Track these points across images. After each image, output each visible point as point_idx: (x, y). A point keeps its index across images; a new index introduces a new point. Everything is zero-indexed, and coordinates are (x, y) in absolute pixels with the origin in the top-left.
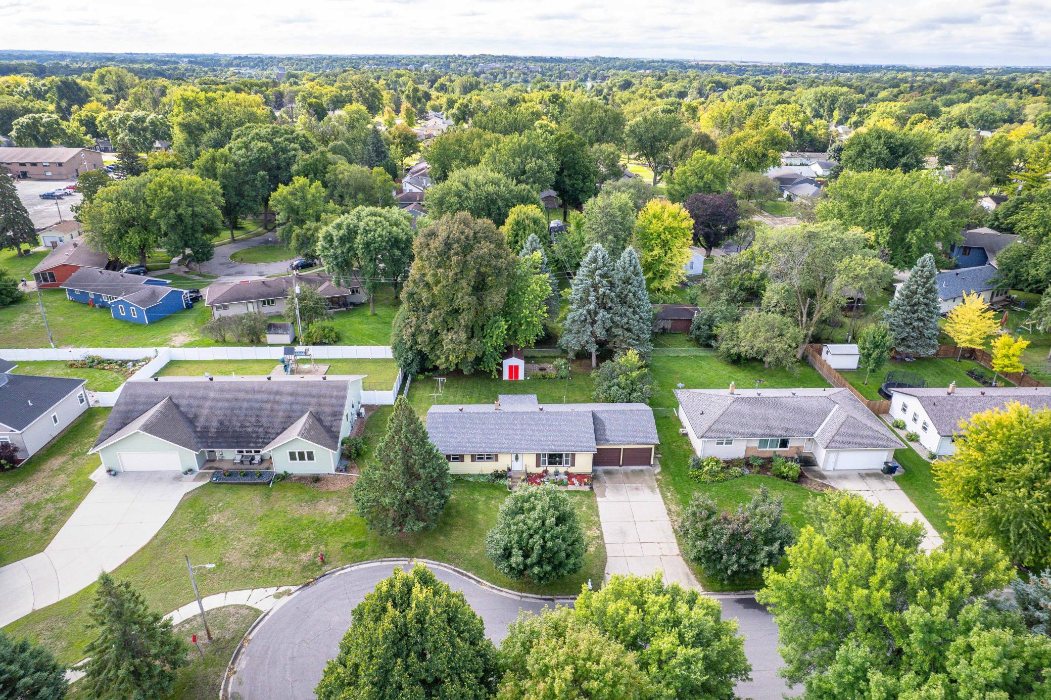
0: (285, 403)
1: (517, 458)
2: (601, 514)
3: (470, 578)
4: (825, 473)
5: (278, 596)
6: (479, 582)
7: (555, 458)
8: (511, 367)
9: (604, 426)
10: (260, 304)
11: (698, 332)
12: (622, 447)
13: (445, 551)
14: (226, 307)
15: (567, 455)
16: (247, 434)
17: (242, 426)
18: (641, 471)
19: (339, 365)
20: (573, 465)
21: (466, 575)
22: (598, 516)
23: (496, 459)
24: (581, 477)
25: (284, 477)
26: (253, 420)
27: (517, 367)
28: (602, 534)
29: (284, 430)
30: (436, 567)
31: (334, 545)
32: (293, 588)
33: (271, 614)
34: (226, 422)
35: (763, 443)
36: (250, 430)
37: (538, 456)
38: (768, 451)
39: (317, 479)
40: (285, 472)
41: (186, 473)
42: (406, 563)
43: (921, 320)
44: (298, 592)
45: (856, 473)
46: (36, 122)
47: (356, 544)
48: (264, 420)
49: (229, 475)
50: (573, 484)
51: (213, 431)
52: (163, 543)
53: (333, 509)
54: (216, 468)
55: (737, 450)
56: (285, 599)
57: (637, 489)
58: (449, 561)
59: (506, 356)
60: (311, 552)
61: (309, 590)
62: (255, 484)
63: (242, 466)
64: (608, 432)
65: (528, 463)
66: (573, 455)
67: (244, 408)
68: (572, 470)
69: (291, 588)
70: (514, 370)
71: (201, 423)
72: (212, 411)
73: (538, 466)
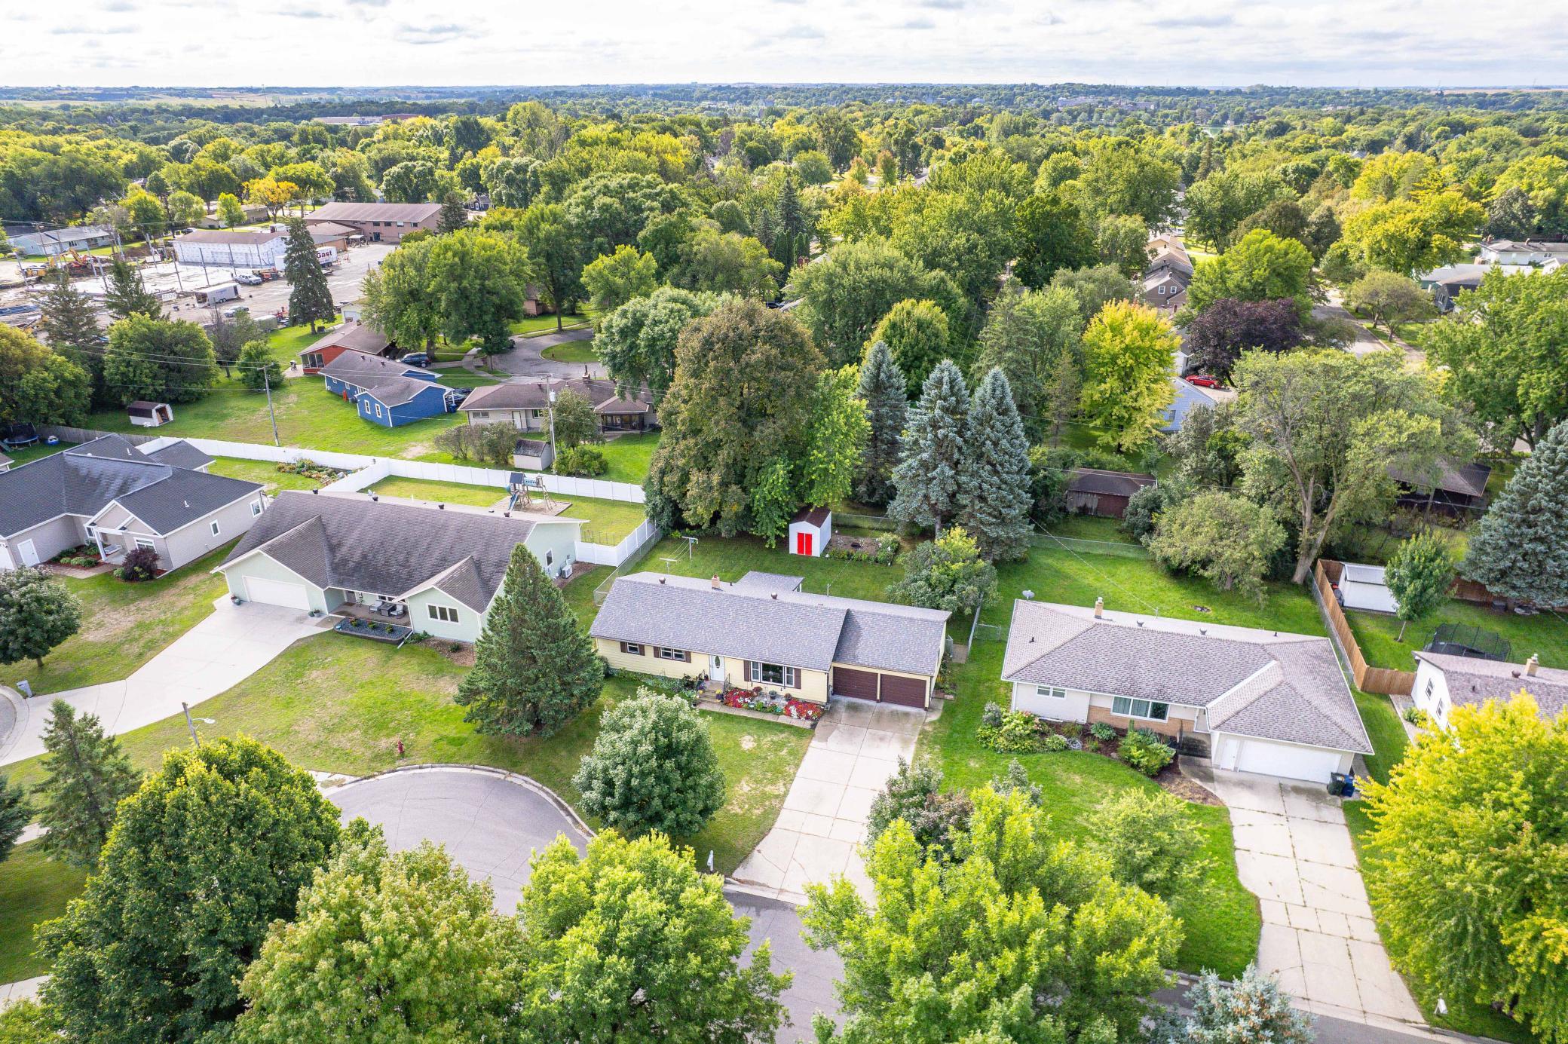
1: (718, 663)
2: (803, 765)
3: (569, 814)
4: (1215, 771)
5: (326, 784)
6: (576, 822)
7: (773, 672)
8: (800, 536)
9: (859, 636)
10: (530, 414)
11: (1133, 519)
12: (879, 672)
13: (558, 771)
14: (485, 414)
15: (789, 670)
16: (389, 574)
18: (907, 714)
19: (584, 505)
20: (798, 686)
21: (566, 810)
22: (797, 766)
23: (689, 660)
24: (803, 706)
25: (423, 639)
26: (401, 558)
27: (809, 537)
28: (785, 795)
29: (432, 576)
30: (536, 790)
31: (428, 735)
32: (349, 779)
34: (370, 556)
35: (1121, 704)
36: (393, 569)
37: (747, 664)
39: (457, 648)
40: (425, 633)
41: (312, 615)
42: (502, 777)
44: (351, 785)
45: (1276, 782)
46: (408, 170)
47: (454, 739)
48: (413, 560)
49: (357, 625)
50: (789, 714)
51: (352, 564)
52: (243, 694)
54: (349, 614)
55: (1073, 708)
57: (882, 739)
58: (554, 787)
62: (382, 641)
63: (379, 617)
64: (861, 644)
65: (732, 672)
66: (798, 671)
67: (395, 543)
68: (795, 693)
69: (347, 777)
70: (805, 540)
71: (342, 553)
72: (360, 540)
73: (747, 679)
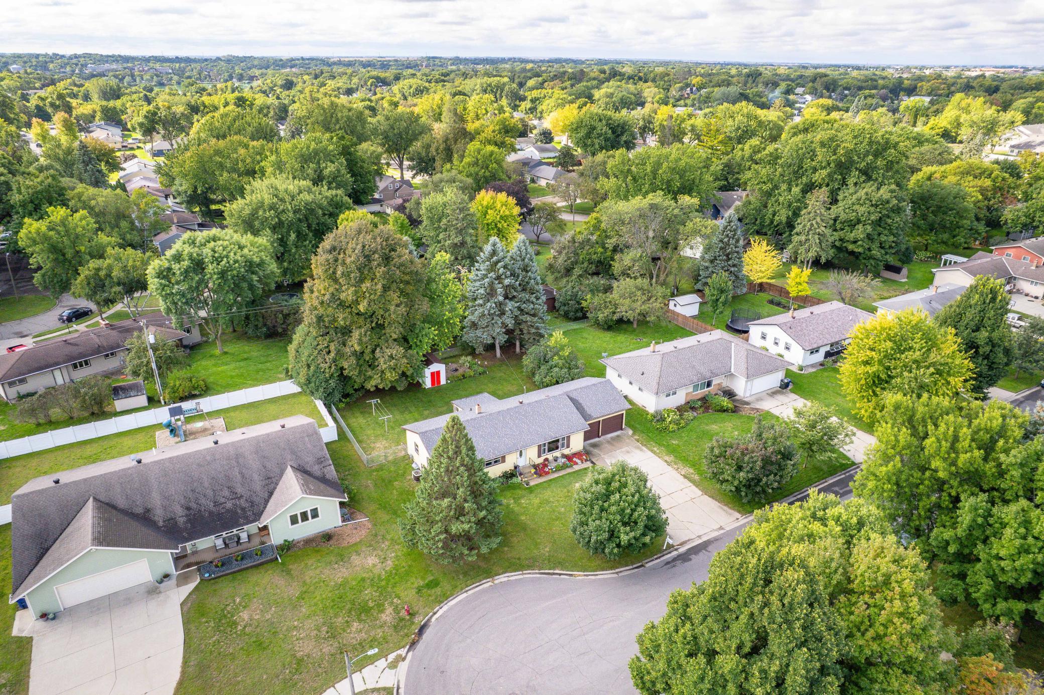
0: (254, 464)
1: (521, 455)
3: (560, 574)
4: (746, 399)
5: (393, 665)
6: (571, 575)
7: (553, 445)
8: (432, 374)
9: (582, 405)
10: (71, 368)
12: (601, 419)
13: (519, 559)
14: (23, 381)
15: (563, 439)
16: (228, 511)
17: (216, 504)
18: (618, 436)
19: (232, 414)
20: (568, 446)
21: (554, 574)
23: (504, 461)
24: (578, 455)
25: (287, 547)
26: (226, 493)
27: (438, 373)
29: (271, 494)
30: (521, 577)
31: (407, 593)
32: (402, 652)
33: (402, 685)
34: (193, 505)
35: (696, 388)
37: (539, 446)
38: (701, 392)
39: (327, 537)
40: (286, 541)
41: (161, 582)
42: (490, 584)
43: (734, 266)
44: (410, 654)
45: (765, 394)
47: (427, 585)
49: (223, 565)
50: (576, 463)
51: (181, 521)
53: (371, 561)
54: (197, 563)
55: (680, 398)
56: (403, 666)
57: (628, 452)
58: (530, 567)
59: (428, 363)
60: (389, 610)
61: (420, 646)
62: (262, 564)
63: (228, 551)
64: (588, 408)
65: (532, 456)
66: (569, 437)
68: (567, 451)
69: (399, 652)
70: (435, 376)
71: (159, 515)
72: (166, 498)
73: (539, 456)
